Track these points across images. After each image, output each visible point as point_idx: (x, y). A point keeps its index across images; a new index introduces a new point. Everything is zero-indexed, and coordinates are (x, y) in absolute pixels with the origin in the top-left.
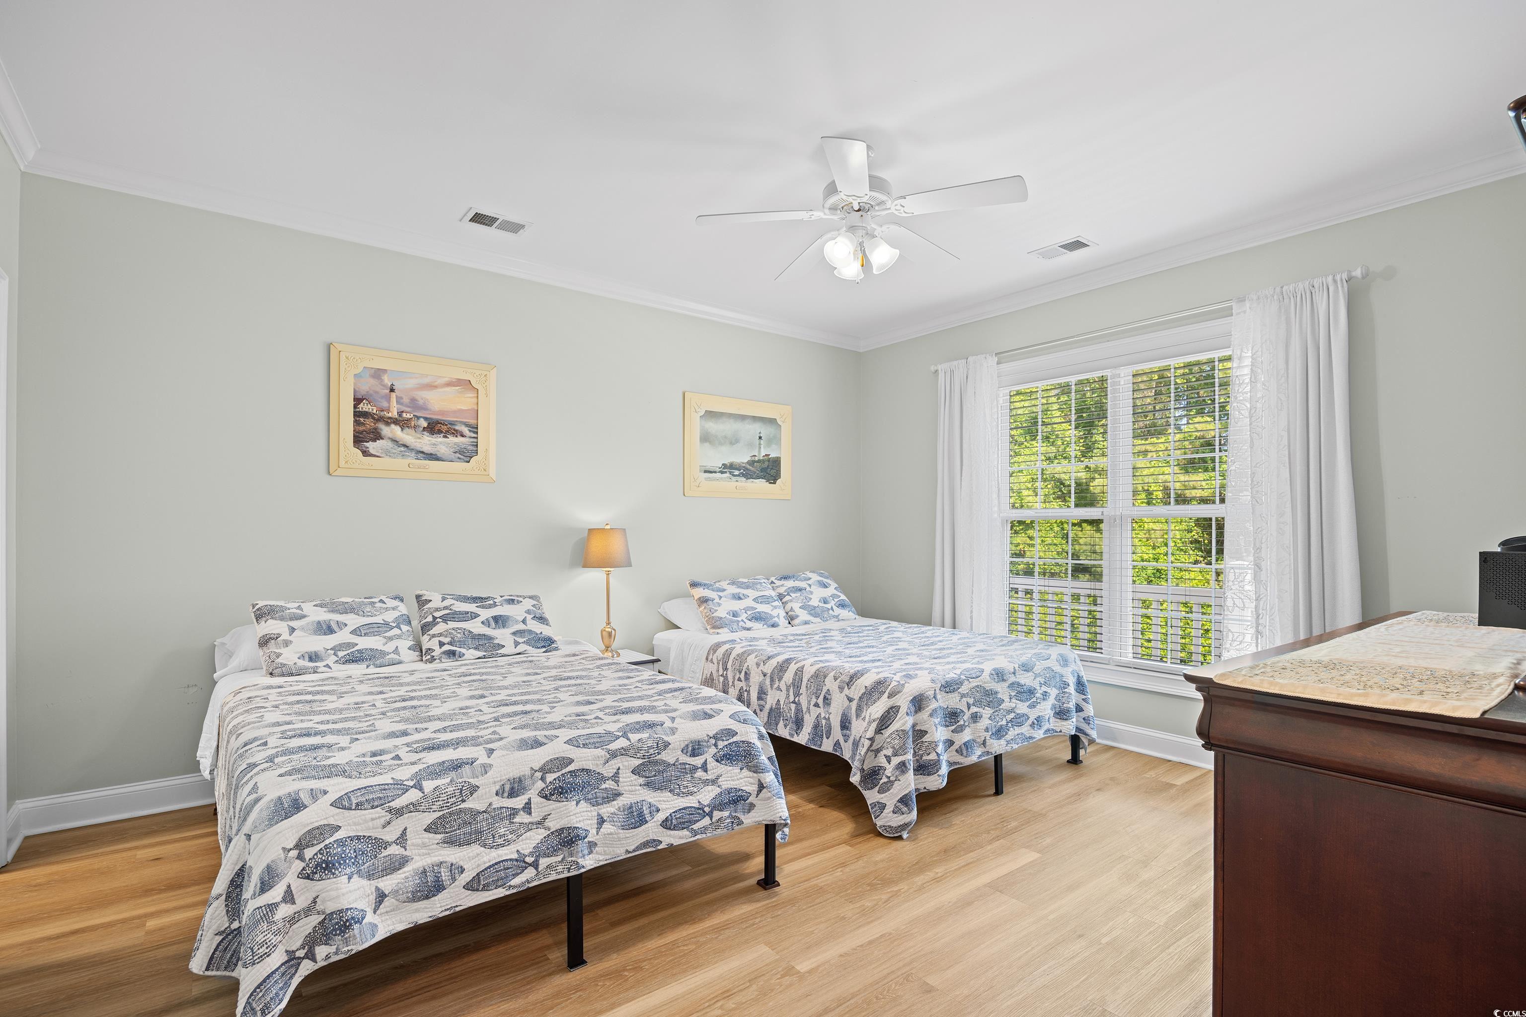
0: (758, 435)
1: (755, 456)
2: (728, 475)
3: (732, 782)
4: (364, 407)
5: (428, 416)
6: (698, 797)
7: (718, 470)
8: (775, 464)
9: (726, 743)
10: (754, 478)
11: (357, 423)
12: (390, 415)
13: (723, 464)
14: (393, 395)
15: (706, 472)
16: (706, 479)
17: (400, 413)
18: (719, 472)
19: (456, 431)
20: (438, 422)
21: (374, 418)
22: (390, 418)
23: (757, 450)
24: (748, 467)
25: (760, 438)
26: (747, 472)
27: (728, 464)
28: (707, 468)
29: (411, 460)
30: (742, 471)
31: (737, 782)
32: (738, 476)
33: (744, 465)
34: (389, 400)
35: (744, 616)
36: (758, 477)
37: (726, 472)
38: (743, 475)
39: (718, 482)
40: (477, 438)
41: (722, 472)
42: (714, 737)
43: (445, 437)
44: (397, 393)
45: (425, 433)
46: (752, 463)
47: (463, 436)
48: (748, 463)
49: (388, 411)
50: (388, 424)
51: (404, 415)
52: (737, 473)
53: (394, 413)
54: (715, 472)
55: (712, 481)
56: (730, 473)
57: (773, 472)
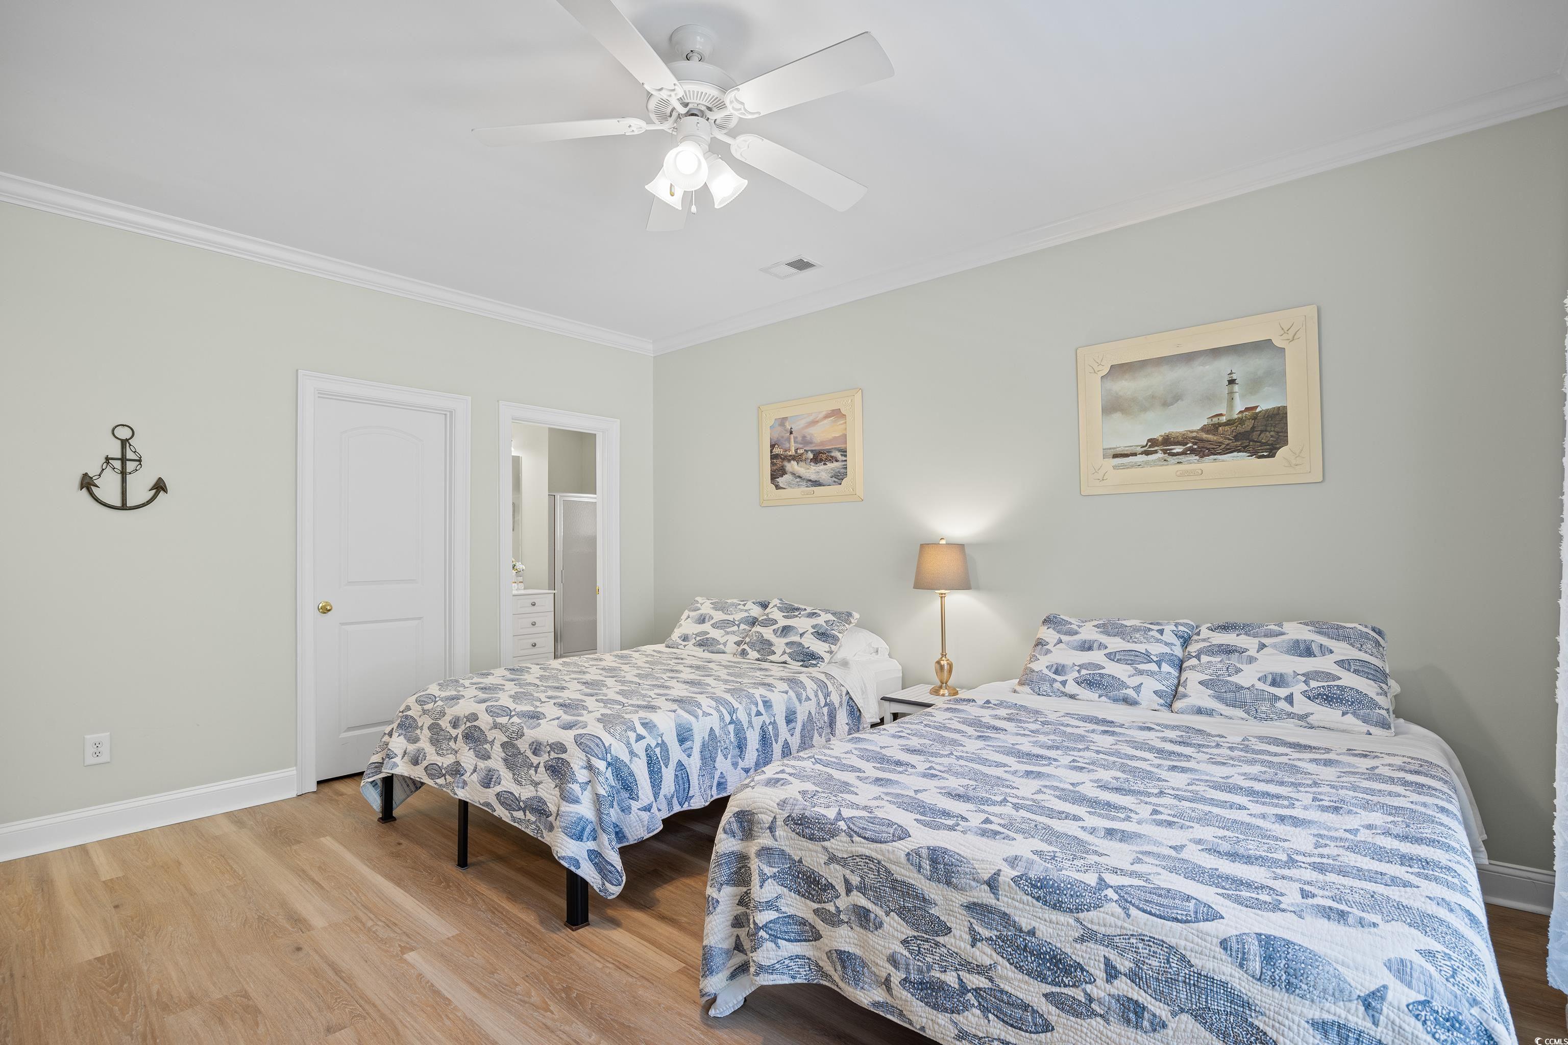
0: (1227, 378)
1: (1221, 415)
2: (1160, 455)
3: (545, 794)
4: (777, 451)
5: (813, 449)
6: (522, 790)
7: (1139, 450)
8: (1278, 417)
9: (556, 756)
10: (1220, 454)
11: (773, 464)
12: (790, 453)
13: (1149, 441)
14: (792, 435)
15: (1115, 456)
16: (1115, 467)
17: (796, 451)
18: (1142, 453)
19: (832, 457)
20: (820, 452)
21: (781, 458)
22: (791, 456)
23: (1225, 404)
24: (1204, 436)
25: (1232, 382)
26: (1201, 445)
27: (1160, 439)
28: (1119, 451)
29: (804, 489)
30: (1190, 445)
31: (548, 796)
32: (1183, 453)
33: (1194, 434)
34: (789, 440)
35: (1071, 676)
36: (1228, 450)
37: (1156, 452)
38: (1193, 451)
39: (1139, 469)
40: (846, 461)
41: (1147, 453)
42: (550, 746)
43: (825, 464)
44: (794, 434)
45: (812, 463)
46: (1213, 428)
47: (837, 461)
48: (1204, 429)
49: (789, 450)
50: (789, 461)
51: (799, 451)
52: (1178, 449)
53: (792, 452)
54: (1135, 454)
55: (1127, 468)
56: (1165, 451)
57: (1266, 437)
